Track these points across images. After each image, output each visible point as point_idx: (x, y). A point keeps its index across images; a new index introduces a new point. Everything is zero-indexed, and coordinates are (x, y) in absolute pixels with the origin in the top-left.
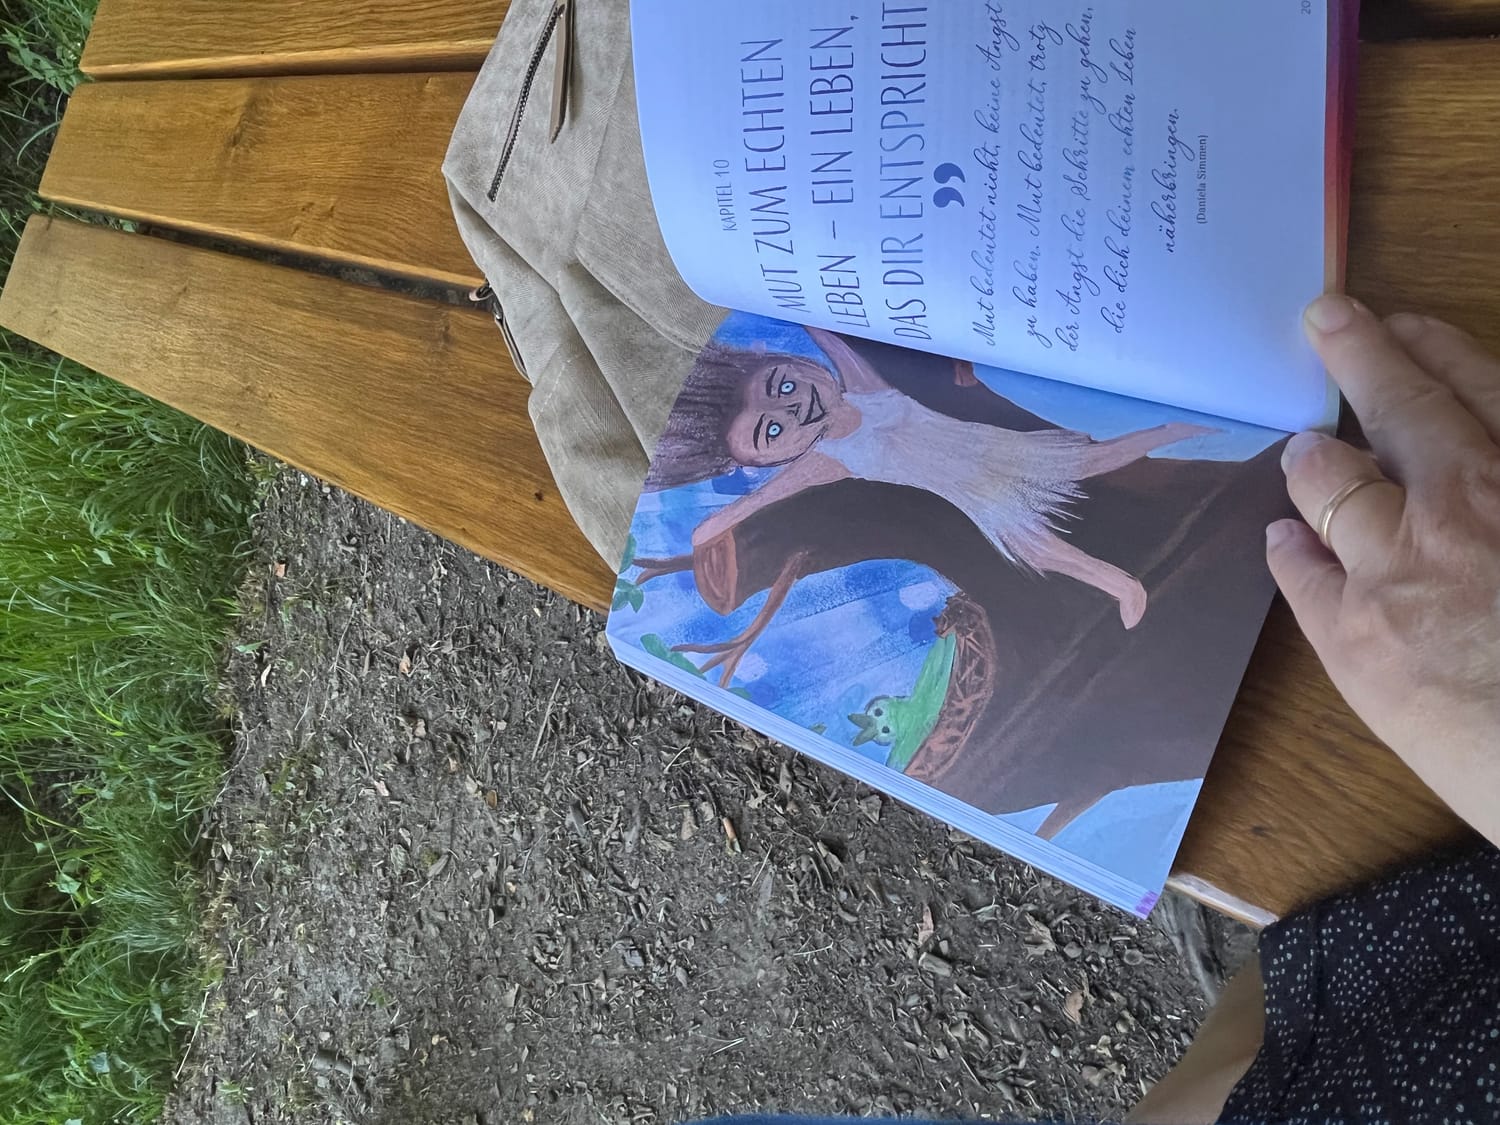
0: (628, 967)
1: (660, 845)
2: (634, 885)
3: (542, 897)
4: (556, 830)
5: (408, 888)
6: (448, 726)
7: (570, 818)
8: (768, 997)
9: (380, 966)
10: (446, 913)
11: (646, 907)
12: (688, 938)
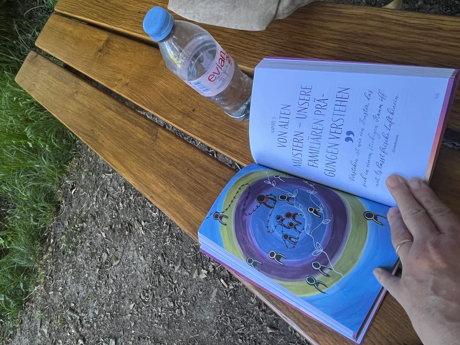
0: (169, 306)
1: (185, 273)
2: (175, 282)
3: (146, 279)
4: (155, 260)
5: (106, 266)
6: (127, 220)
7: (159, 258)
8: (209, 325)
9: (93, 288)
10: (117, 276)
11: (178, 290)
12: (188, 302)
